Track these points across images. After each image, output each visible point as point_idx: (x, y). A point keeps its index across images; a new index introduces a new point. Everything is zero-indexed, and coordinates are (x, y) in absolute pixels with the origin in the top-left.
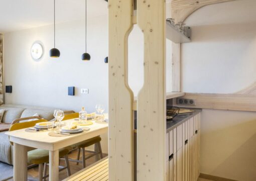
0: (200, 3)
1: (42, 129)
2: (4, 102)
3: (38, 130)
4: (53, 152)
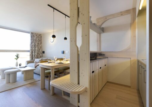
0: (107, 18)
1: (50, 63)
2: (42, 57)
3: (48, 63)
4: (52, 69)
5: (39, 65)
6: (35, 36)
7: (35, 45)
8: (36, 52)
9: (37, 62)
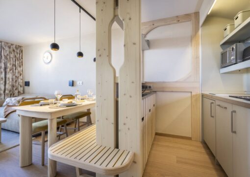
0: (155, 25)
1: (45, 105)
2: (24, 93)
3: (41, 105)
4: (51, 120)
5: (15, 111)
6: (7, 49)
7: (5, 69)
8: (8, 82)
9: (10, 104)
